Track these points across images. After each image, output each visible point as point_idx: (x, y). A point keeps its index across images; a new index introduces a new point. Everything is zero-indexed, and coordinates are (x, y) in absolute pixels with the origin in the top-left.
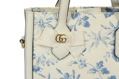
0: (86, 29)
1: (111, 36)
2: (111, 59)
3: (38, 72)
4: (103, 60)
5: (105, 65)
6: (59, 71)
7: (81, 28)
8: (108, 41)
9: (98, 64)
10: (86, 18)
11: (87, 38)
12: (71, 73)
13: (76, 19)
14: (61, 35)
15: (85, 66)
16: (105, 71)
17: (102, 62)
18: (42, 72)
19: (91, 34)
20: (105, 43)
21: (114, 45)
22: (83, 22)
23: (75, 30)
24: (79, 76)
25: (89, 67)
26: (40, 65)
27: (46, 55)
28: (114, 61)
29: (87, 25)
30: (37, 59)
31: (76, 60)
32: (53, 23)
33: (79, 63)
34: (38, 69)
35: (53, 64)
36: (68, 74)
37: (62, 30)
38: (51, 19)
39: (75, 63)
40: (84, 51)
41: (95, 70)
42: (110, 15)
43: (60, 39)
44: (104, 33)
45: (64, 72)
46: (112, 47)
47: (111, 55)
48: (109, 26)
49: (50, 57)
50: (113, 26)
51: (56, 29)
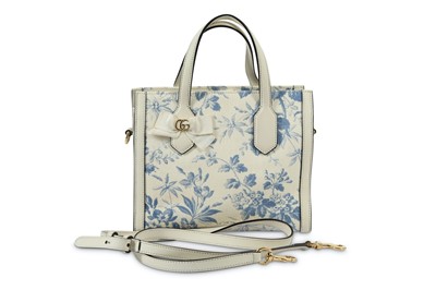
0: (216, 113)
1: (248, 122)
2: (250, 152)
3: (153, 173)
4: (239, 153)
5: (242, 161)
6: (181, 170)
7: (209, 112)
8: (245, 128)
9: (232, 159)
10: (216, 98)
11: (218, 125)
12: (196, 173)
13: (202, 100)
14: (182, 121)
15: (216, 162)
16: (242, 169)
17: (237, 156)
18: (157, 173)
19: (222, 120)
20: (241, 131)
21: (253, 133)
22: (211, 103)
23: (201, 114)
24: (207, 176)
25: (220, 163)
26: (155, 163)
27: (163, 149)
28: (253, 154)
29: (217, 107)
30: (150, 154)
31: (204, 154)
32: (172, 105)
33: (207, 158)
34: (153, 169)
35: (173, 161)
36: (192, 174)
37: (183, 113)
38: (168, 100)
39: (202, 158)
40: (214, 142)
41: (228, 167)
42: (246, 95)
43: (181, 126)
44: (239, 118)
45: (187, 172)
46: (250, 136)
47: (249, 147)
48: (245, 109)
49: (168, 152)
50: (250, 108)
51: (176, 113)
